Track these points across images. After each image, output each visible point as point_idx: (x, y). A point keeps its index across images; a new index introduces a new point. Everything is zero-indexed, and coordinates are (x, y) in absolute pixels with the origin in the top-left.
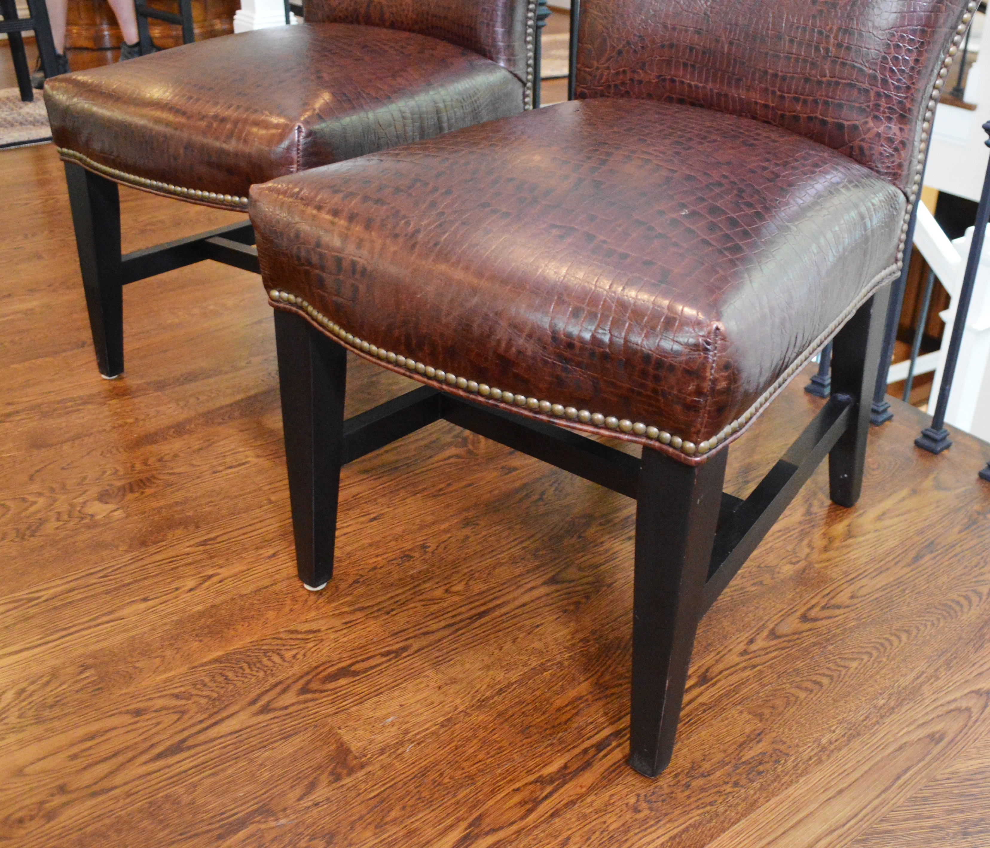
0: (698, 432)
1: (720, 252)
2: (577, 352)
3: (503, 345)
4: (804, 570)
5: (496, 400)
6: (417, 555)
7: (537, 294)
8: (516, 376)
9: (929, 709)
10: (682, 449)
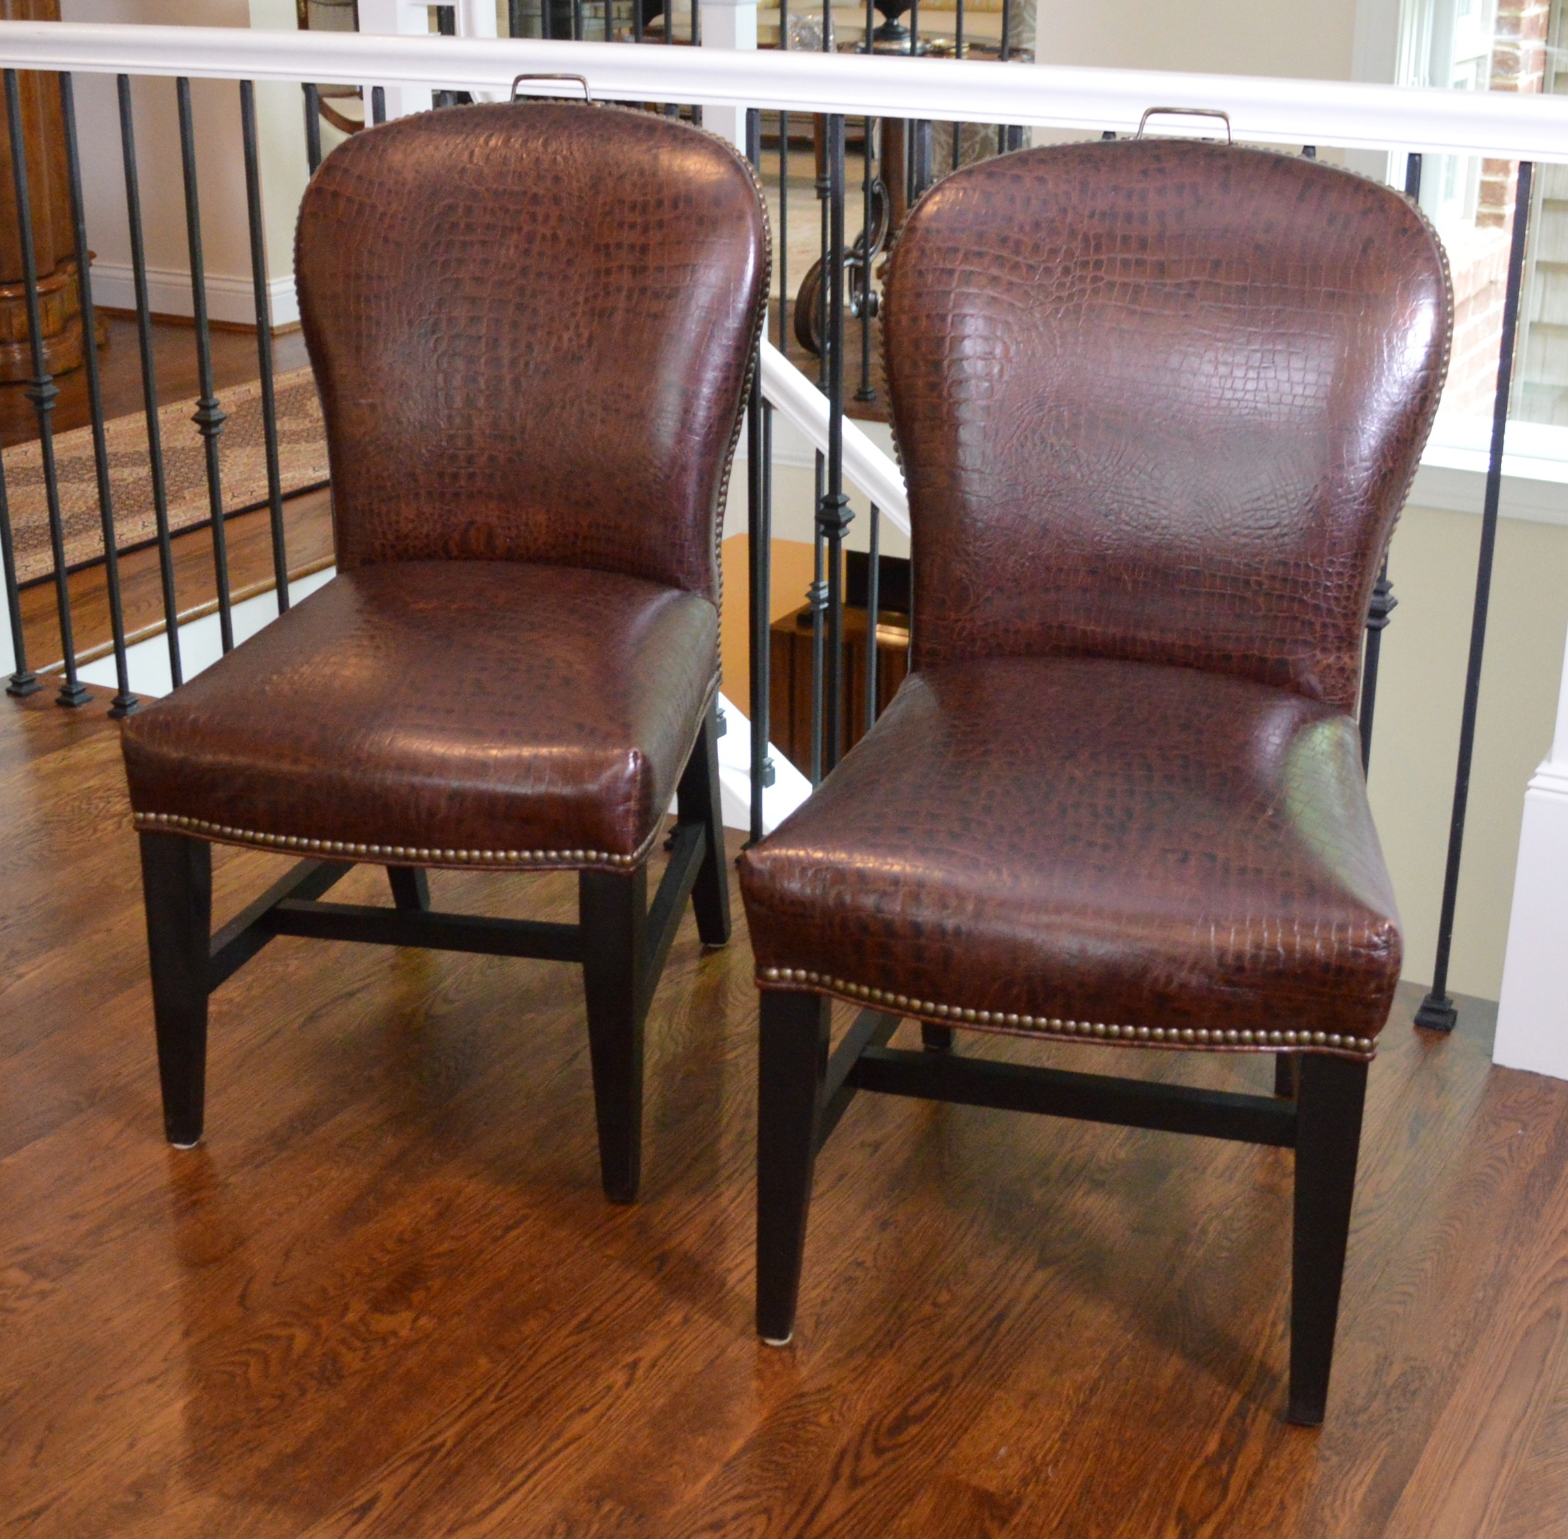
3: (1162, 982)
9: (1529, 1289)
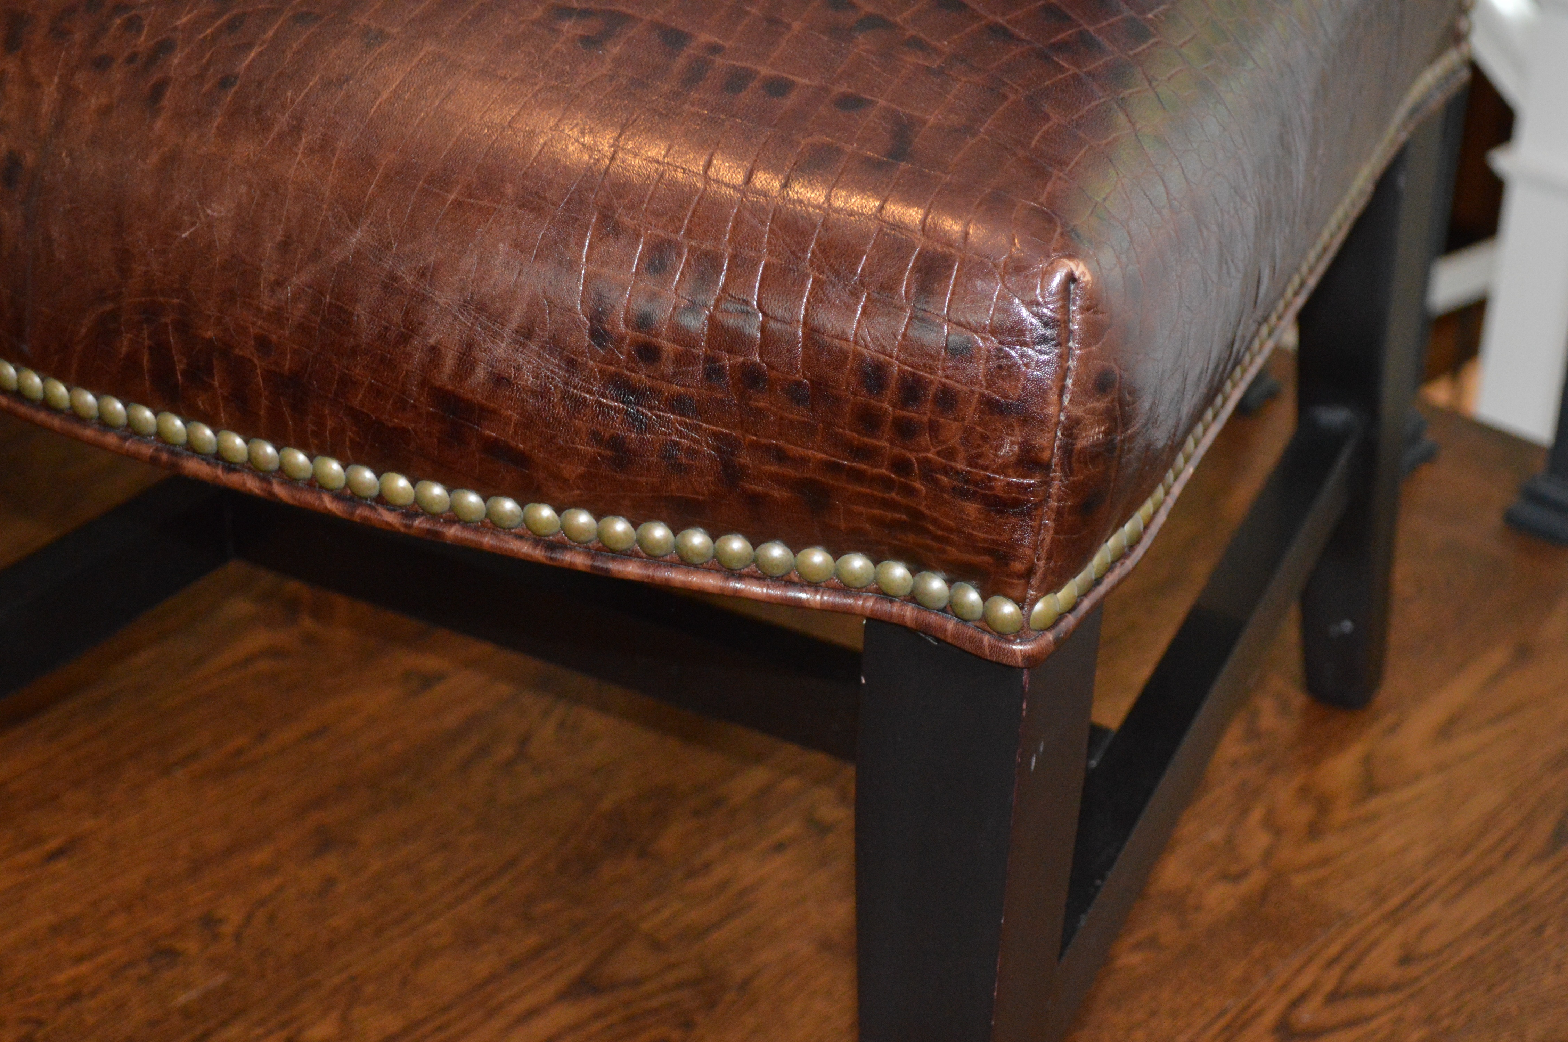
0: (1029, 572)
1: (1044, 57)
2: (669, 369)
3: (449, 362)
4: (1264, 894)
5: (434, 516)
6: (192, 946)
7: (539, 210)
8: (493, 448)
10: (986, 622)
